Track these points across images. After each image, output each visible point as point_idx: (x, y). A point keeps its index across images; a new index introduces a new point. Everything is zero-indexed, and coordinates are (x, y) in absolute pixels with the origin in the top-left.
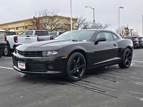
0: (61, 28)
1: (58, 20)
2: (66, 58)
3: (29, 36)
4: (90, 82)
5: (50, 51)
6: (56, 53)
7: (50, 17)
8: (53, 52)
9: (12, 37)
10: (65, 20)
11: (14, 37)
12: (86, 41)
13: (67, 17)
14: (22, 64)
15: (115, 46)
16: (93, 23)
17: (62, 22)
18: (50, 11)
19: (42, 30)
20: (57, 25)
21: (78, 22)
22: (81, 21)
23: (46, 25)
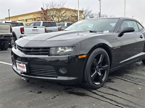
0: (68, 20)
1: (65, 12)
2: (84, 58)
3: (36, 27)
4: (118, 91)
5: (62, 47)
6: (70, 50)
7: (57, 9)
8: (65, 49)
9: (18, 28)
10: (72, 12)
11: (21, 28)
12: (108, 31)
13: (73, 9)
14: (22, 65)
15: (142, 38)
16: (99, 15)
17: (69, 14)
18: (57, 3)
19: (50, 21)
20: (64, 17)
21: (84, 14)
22: (87, 13)
23: (54, 17)
